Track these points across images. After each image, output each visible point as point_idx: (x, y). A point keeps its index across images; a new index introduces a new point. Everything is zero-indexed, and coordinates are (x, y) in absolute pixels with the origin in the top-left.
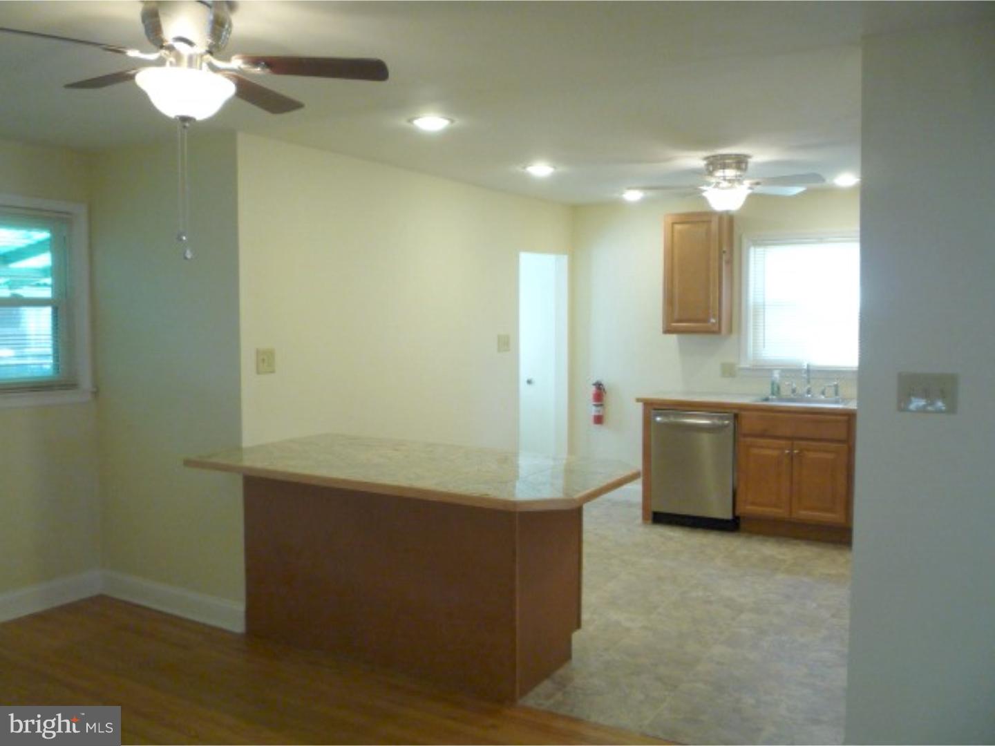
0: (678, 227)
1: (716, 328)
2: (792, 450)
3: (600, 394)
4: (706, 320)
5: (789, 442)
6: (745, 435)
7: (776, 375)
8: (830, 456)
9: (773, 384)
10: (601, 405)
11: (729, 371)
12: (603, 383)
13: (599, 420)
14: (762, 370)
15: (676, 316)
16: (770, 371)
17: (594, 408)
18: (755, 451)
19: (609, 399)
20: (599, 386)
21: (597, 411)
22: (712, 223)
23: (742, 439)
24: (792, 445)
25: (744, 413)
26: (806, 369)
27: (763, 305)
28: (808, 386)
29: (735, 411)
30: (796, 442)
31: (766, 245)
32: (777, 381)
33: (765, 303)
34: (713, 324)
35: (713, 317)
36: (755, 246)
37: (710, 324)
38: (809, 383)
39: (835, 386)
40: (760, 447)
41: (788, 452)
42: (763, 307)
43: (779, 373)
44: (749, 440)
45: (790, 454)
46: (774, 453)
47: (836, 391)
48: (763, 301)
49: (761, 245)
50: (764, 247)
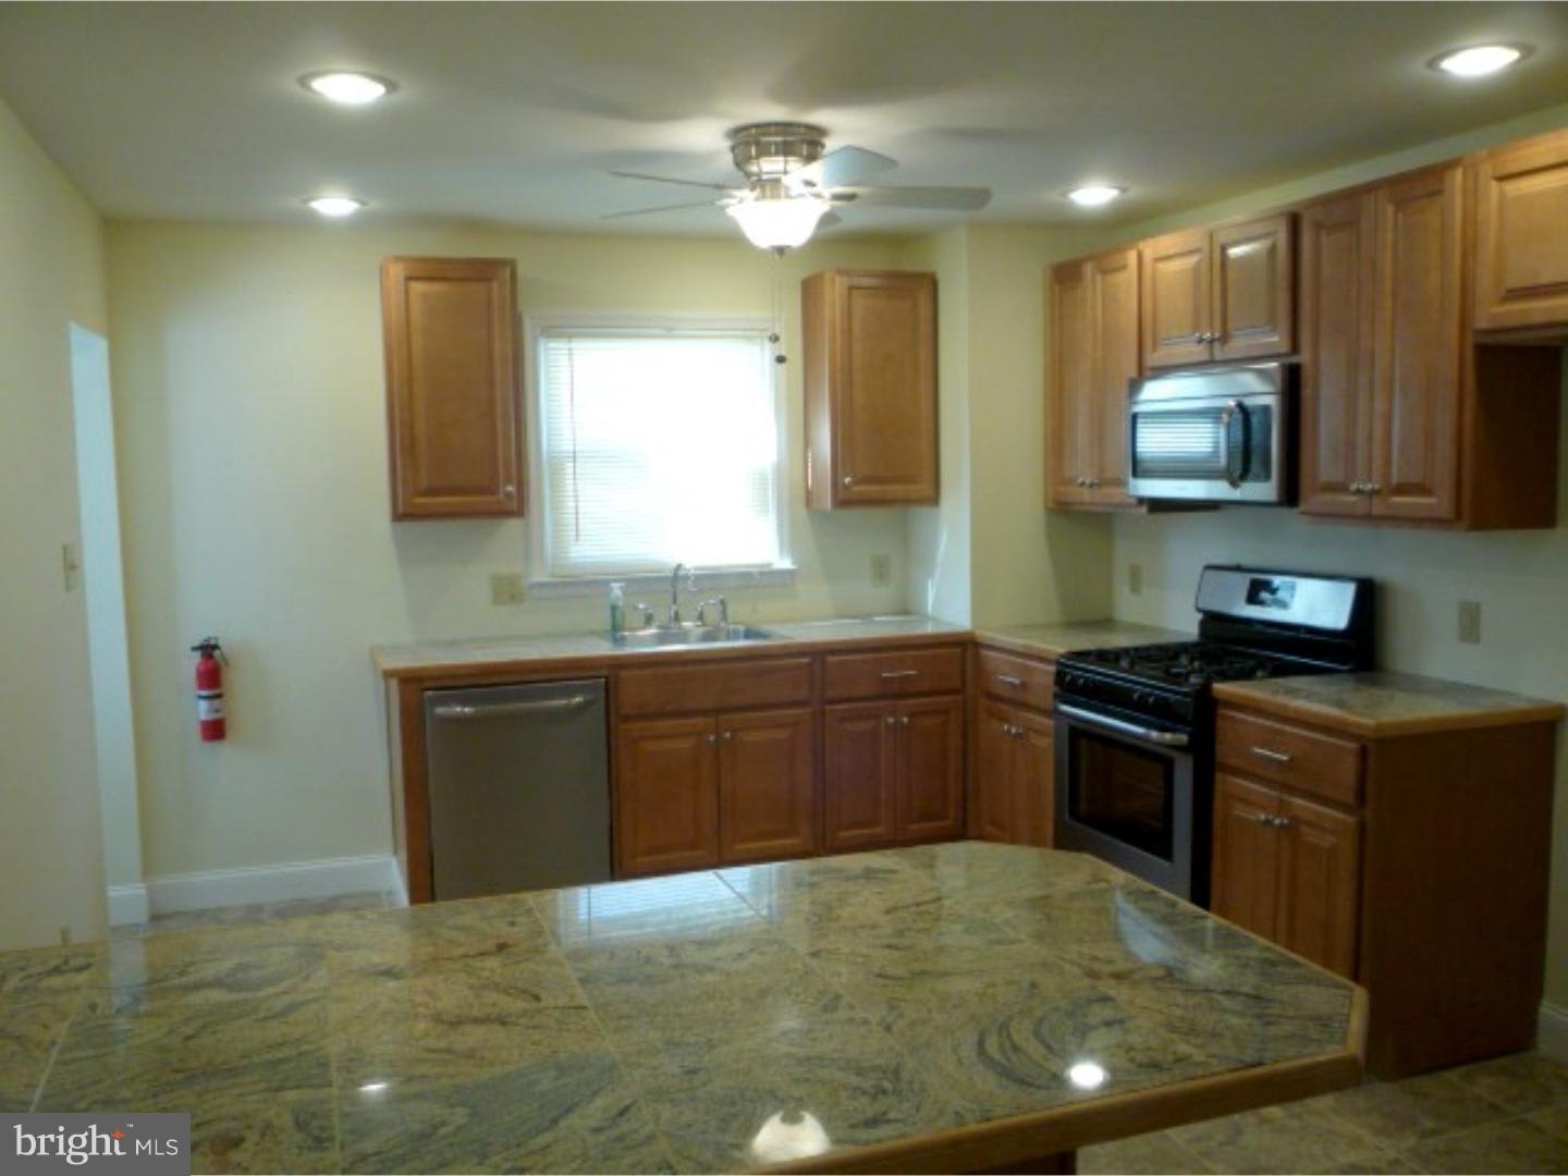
0: (418, 288)
1: (514, 506)
2: (718, 734)
3: (212, 671)
4: (490, 490)
5: (711, 720)
6: (627, 719)
7: (617, 589)
8: (783, 734)
9: (614, 608)
10: (219, 696)
11: (508, 591)
12: (220, 643)
13: (215, 730)
14: (585, 586)
15: (424, 483)
16: (606, 583)
17: (203, 705)
18: (649, 746)
19: (233, 679)
20: (208, 650)
21: (209, 711)
22: (495, 284)
23: (622, 726)
24: (717, 723)
25: (623, 674)
26: (671, 575)
27: (571, 455)
28: (674, 607)
29: (605, 672)
30: (723, 717)
31: (570, 337)
32: (621, 603)
33: (574, 452)
34: (508, 495)
35: (508, 481)
36: (548, 337)
37: (501, 496)
38: (675, 602)
39: (722, 602)
40: (659, 737)
41: (712, 738)
42: (571, 460)
43: (621, 588)
44: (637, 728)
45: (716, 741)
46: (686, 744)
47: (724, 612)
48: (571, 448)
49: (559, 336)
50: (567, 340)
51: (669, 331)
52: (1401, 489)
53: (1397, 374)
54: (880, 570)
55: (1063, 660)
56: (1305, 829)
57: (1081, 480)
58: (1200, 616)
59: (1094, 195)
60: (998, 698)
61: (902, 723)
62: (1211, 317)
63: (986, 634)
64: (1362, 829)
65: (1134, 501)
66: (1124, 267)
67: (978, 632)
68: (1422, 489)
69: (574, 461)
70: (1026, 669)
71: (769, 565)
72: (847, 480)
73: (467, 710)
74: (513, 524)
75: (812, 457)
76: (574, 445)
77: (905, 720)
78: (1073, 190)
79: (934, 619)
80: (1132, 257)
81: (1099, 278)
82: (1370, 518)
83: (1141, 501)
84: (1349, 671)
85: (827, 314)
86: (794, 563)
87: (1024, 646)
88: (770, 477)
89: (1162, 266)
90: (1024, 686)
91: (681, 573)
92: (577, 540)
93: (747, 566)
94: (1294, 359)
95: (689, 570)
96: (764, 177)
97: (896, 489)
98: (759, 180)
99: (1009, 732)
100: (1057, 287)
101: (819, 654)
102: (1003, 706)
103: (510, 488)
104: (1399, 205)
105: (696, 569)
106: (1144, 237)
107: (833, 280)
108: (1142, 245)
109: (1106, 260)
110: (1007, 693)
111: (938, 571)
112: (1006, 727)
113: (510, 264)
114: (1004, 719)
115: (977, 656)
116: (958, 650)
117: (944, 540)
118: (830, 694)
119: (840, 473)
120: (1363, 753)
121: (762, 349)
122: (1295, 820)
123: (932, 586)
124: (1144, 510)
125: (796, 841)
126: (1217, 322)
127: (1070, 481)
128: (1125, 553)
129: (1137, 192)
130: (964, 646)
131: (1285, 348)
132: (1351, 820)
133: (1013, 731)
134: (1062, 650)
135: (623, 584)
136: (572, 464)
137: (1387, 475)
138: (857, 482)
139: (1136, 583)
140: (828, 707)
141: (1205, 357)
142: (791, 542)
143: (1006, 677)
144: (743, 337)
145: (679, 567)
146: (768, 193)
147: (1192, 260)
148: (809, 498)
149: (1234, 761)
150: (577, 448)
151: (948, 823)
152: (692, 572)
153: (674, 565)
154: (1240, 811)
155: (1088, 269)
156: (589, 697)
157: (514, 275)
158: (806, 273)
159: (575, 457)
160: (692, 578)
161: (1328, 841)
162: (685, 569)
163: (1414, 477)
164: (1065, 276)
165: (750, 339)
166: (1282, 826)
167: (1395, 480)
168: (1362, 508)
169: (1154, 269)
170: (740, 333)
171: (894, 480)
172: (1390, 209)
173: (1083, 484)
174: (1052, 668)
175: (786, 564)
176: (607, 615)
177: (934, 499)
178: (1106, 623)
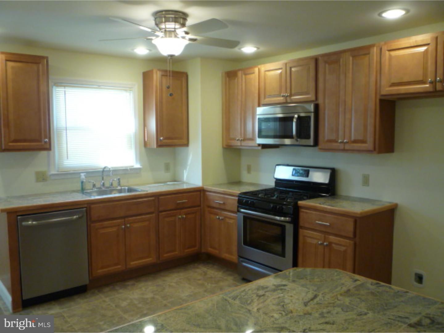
0: (10, 64)
1: (48, 147)
2: (125, 225)
4: (39, 141)
6: (93, 222)
7: (83, 176)
8: (146, 224)
9: (82, 182)
11: (42, 177)
14: (67, 174)
15: (13, 137)
16: (80, 173)
18: (102, 231)
22: (41, 65)
23: (92, 225)
24: (124, 221)
25: (92, 206)
26: (102, 170)
27: (65, 128)
28: (103, 182)
29: (86, 206)
30: (126, 219)
31: (65, 86)
32: (84, 181)
33: (66, 127)
34: (46, 142)
35: (46, 137)
36: (56, 86)
37: (43, 143)
38: (103, 179)
39: (119, 179)
40: (104, 228)
41: (123, 227)
42: (65, 130)
43: (85, 175)
44: (98, 225)
45: (125, 227)
46: (115, 229)
47: (119, 182)
48: (65, 126)
49: (61, 86)
50: (63, 88)
51: (99, 87)
52: (355, 142)
53: (353, 107)
54: (167, 168)
55: (240, 195)
56: (334, 245)
57: (237, 139)
58: (275, 180)
59: (249, 49)
60: (214, 208)
61: (183, 217)
62: (286, 89)
63: (208, 187)
64: (355, 244)
65: (257, 145)
66: (254, 73)
67: (205, 187)
68: (363, 142)
69: (66, 131)
70: (224, 198)
71: (133, 166)
72: (161, 138)
73: (34, 223)
74: (44, 153)
75: (147, 130)
76: (66, 125)
77: (184, 216)
78: (243, 47)
79: (187, 183)
80: (256, 70)
81: (244, 76)
82: (344, 150)
83: (259, 145)
84: (330, 196)
85: (154, 83)
86: (141, 166)
87: (223, 191)
88: (132, 137)
89: (267, 73)
90: (224, 204)
91: (105, 170)
92: (68, 159)
93: (126, 167)
94: (316, 102)
95: (110, 169)
96: (167, 30)
97: (176, 141)
98: (165, 31)
99: (219, 218)
100: (228, 79)
101: (157, 196)
102: (215, 210)
103: (47, 140)
104: (354, 57)
105: (112, 168)
106: (261, 64)
107: (157, 72)
108: (259, 66)
109: (247, 71)
110: (217, 206)
111: (188, 167)
112: (218, 217)
113: (47, 58)
114: (216, 214)
115: (204, 194)
116: (199, 193)
117: (190, 158)
118: (161, 209)
119: (159, 136)
120: (355, 222)
121: (130, 94)
122: (330, 243)
123: (186, 172)
124: (260, 148)
125: (150, 259)
126: (288, 90)
127: (234, 139)
128: (245, 161)
129: (262, 49)
130: (200, 192)
131: (313, 98)
132: (352, 242)
133: (221, 218)
134: (240, 192)
135: (85, 174)
136: (65, 132)
137: (350, 137)
138: (165, 139)
139: (249, 169)
140: (160, 214)
141: (284, 101)
142: (140, 158)
143: (217, 200)
144: (123, 90)
145: (105, 168)
146: (168, 36)
147: (279, 71)
148: (145, 144)
149: (307, 225)
150: (67, 126)
151: (196, 248)
152: (111, 169)
153: (103, 167)
154: (309, 240)
155: (240, 74)
156: (80, 215)
157: (47, 62)
158: (146, 70)
159: (66, 129)
160: (111, 171)
161: (343, 249)
162: (108, 168)
163: (360, 138)
164: (231, 75)
165: (126, 90)
166: (327, 245)
167: (353, 138)
168: (342, 147)
169: (265, 74)
170: (124, 88)
171: (176, 138)
172: (351, 58)
173: (238, 140)
174: (237, 198)
175: (138, 166)
176: (80, 185)
177: (187, 145)
178: (238, 183)
